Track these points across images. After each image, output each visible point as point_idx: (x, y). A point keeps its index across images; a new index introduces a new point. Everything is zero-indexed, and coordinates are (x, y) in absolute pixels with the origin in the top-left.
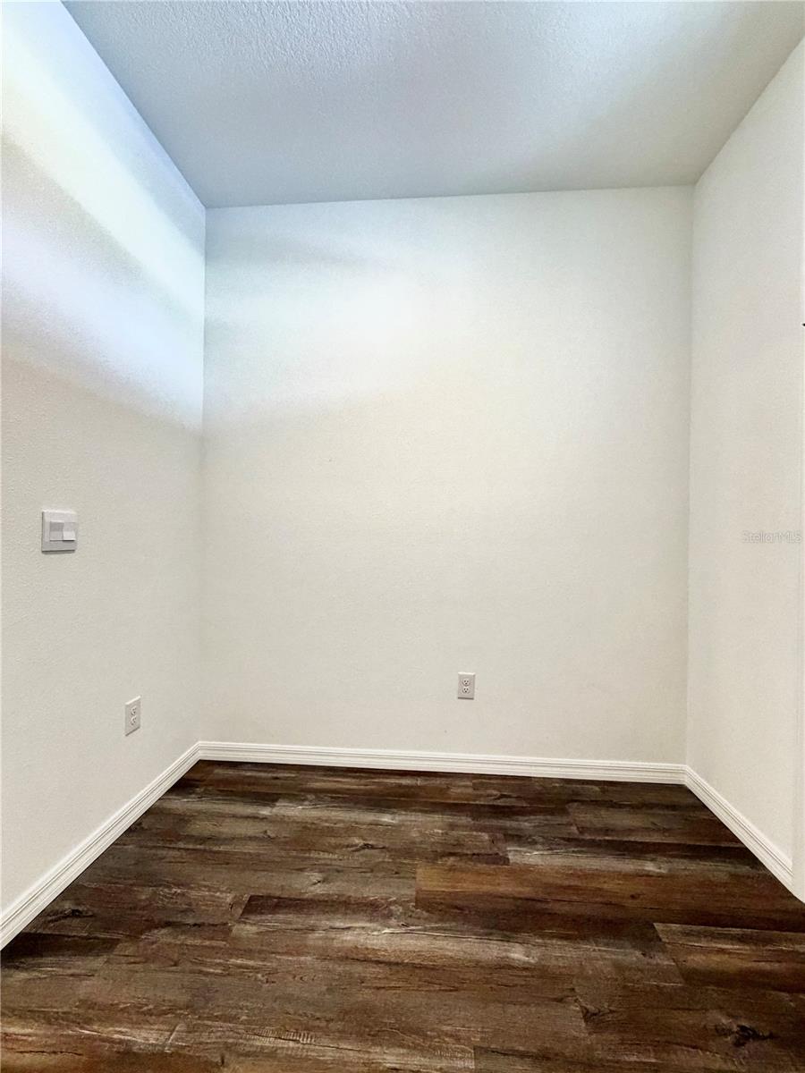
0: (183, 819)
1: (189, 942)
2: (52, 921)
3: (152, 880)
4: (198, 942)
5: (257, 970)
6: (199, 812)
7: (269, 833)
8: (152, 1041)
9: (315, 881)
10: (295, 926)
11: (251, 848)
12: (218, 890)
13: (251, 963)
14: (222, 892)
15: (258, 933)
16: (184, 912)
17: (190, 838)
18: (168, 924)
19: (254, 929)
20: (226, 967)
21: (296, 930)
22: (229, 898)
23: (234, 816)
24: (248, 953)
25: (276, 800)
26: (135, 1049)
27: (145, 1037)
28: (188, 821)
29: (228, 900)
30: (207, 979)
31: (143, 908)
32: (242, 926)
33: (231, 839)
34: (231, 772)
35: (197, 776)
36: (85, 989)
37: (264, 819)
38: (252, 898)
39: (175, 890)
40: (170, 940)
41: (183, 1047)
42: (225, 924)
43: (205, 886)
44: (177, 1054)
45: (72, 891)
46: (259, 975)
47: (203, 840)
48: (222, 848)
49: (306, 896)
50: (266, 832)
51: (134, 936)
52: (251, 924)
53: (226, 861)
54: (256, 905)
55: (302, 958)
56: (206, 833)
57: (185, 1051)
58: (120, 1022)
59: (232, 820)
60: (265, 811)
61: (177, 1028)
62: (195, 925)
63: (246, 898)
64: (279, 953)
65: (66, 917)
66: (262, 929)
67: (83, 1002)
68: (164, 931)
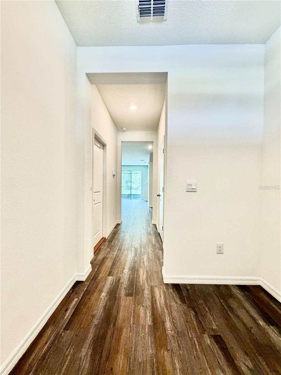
0: (232, 296)
1: (194, 322)
2: (184, 287)
3: (206, 301)
4: (195, 324)
5: (196, 350)
6: (238, 298)
7: (252, 330)
8: (168, 327)
9: (247, 364)
10: (219, 360)
11: (239, 325)
12: (215, 322)
13: (197, 346)
14: (215, 323)
15: (208, 345)
16: (202, 315)
17: (226, 302)
18: (196, 313)
19: (209, 342)
20: (192, 338)
21: (218, 362)
22: (215, 327)
23: (247, 311)
24: (200, 344)
25: (273, 325)
26: (165, 324)
27: (168, 325)
28: (231, 297)
29: (214, 327)
30: (187, 334)
31: (197, 304)
32: (208, 337)
33: (238, 317)
34: (266, 298)
35: (252, 289)
36: (173, 304)
37: (258, 325)
38: (219, 336)
39: (207, 308)
40: (192, 316)
41: (168, 336)
42: (205, 331)
43: (213, 316)
44: (167, 335)
45: (192, 286)
46: (195, 352)
47: (229, 307)
48: (231, 315)
49: (235, 361)
50: (252, 328)
51: (189, 307)
52: (210, 341)
53: (227, 319)
54: (218, 339)
55: (209, 369)
56: (232, 306)
57: (168, 337)
58: (169, 316)
59: (245, 312)
60: (262, 323)
61: (172, 332)
62: (200, 321)
63: (219, 334)
64: (205, 357)
65: (186, 289)
66: (211, 346)
67: (171, 305)
68: (194, 313)
